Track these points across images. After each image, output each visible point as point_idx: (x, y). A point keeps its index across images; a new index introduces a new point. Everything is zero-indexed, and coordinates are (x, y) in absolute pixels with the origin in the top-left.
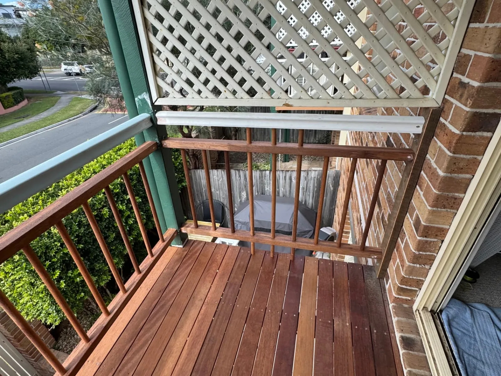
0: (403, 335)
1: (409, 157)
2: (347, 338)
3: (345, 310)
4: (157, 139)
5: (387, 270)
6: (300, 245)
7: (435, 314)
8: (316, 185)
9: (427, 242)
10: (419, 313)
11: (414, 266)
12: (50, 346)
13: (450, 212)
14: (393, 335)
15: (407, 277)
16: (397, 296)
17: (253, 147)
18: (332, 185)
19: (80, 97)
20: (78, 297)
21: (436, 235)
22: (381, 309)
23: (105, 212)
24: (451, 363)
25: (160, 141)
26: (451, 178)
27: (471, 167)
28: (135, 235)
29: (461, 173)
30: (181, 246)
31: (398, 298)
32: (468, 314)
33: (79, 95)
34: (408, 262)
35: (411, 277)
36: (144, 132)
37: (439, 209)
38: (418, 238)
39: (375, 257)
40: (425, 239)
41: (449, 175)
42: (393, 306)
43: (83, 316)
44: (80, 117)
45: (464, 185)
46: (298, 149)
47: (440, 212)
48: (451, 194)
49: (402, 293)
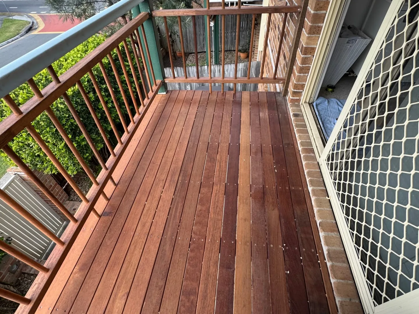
0: (294, 113)
1: (299, 10)
2: (267, 118)
3: (265, 109)
4: (149, 10)
5: (288, 90)
6: (239, 80)
7: (311, 104)
8: (243, 74)
9: (306, 58)
10: (303, 105)
11: (300, 75)
12: (66, 199)
13: (317, 36)
14: (289, 115)
15: (297, 83)
16: (292, 98)
17: (211, 11)
18: (254, 73)
19: (11, 18)
20: (85, 157)
21: (311, 53)
22: (284, 107)
23: (91, 96)
24: (315, 119)
25: (151, 12)
26: (316, 14)
27: (326, 6)
28: (114, 117)
29: (321, 10)
30: (165, 93)
31: (293, 99)
32: (326, 102)
33: (10, 16)
34: (297, 73)
35: (299, 83)
36: (140, 5)
37: (312, 35)
38: (302, 56)
39: (282, 82)
40: (305, 56)
41: (316, 12)
42: (291, 104)
43: (83, 181)
44: (17, 38)
45: (323, 18)
46: (238, 10)
47: (312, 37)
48: (317, 25)
49: (294, 95)
